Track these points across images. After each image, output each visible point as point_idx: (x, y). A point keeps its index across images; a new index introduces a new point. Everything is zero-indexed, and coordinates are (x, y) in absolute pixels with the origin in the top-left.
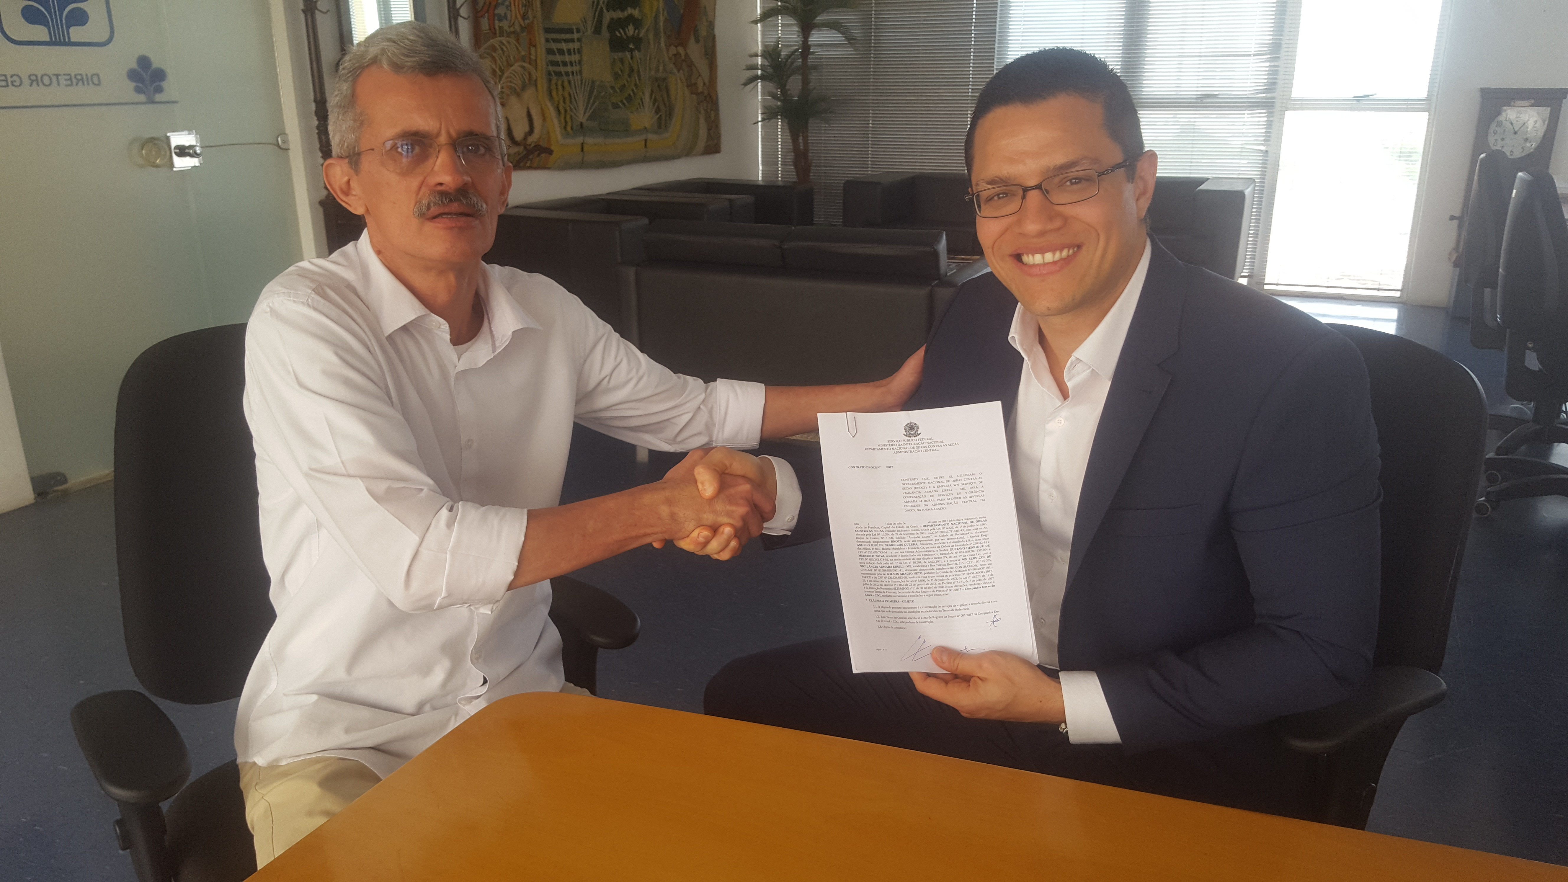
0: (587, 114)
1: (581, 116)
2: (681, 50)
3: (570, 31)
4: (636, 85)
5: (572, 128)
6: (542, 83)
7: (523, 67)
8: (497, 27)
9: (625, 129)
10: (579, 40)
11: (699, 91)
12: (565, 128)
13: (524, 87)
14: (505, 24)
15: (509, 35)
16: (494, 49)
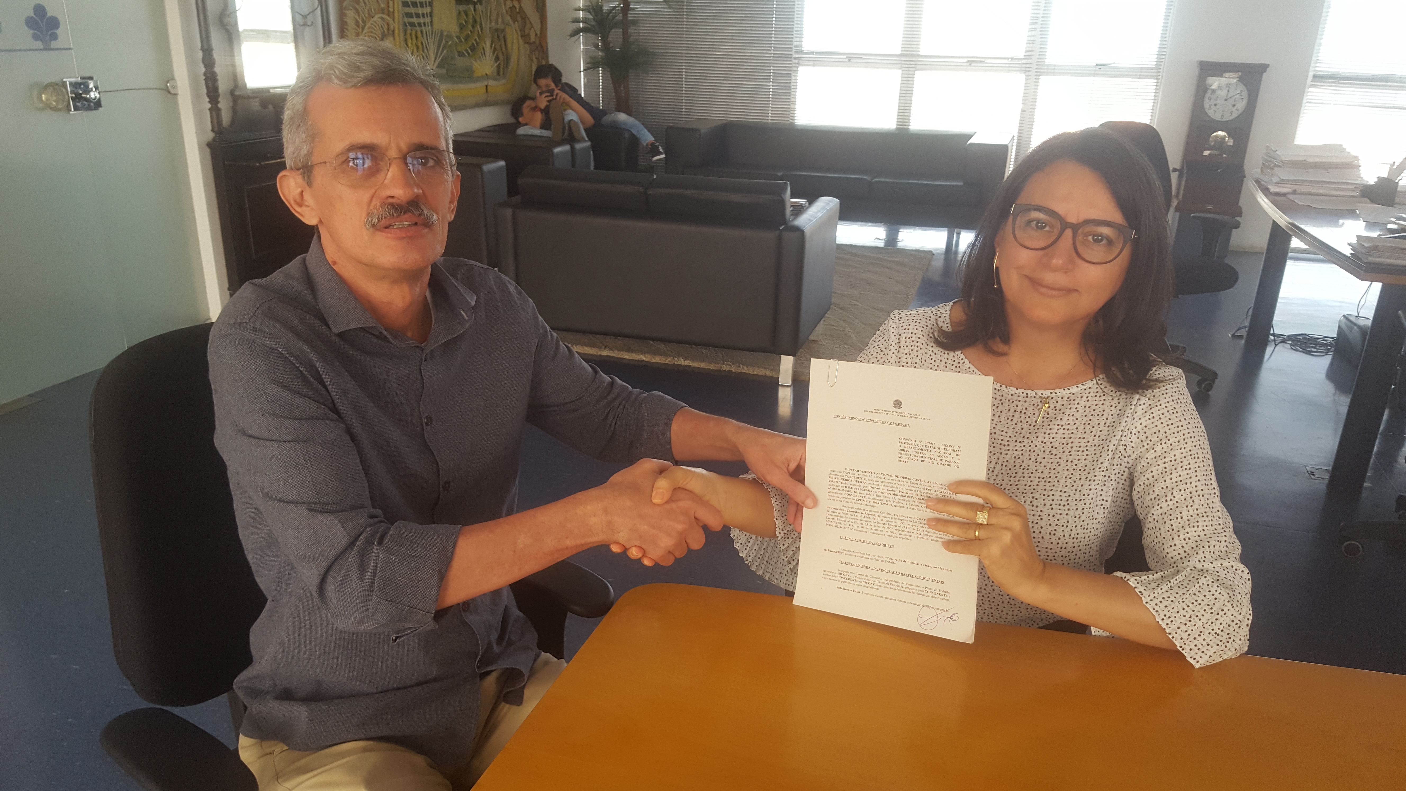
1: (432, 62)
2: (517, 5)
4: (478, 35)
6: (399, 32)
7: (382, 19)
9: (469, 76)
11: (531, 42)
16: (357, 2)
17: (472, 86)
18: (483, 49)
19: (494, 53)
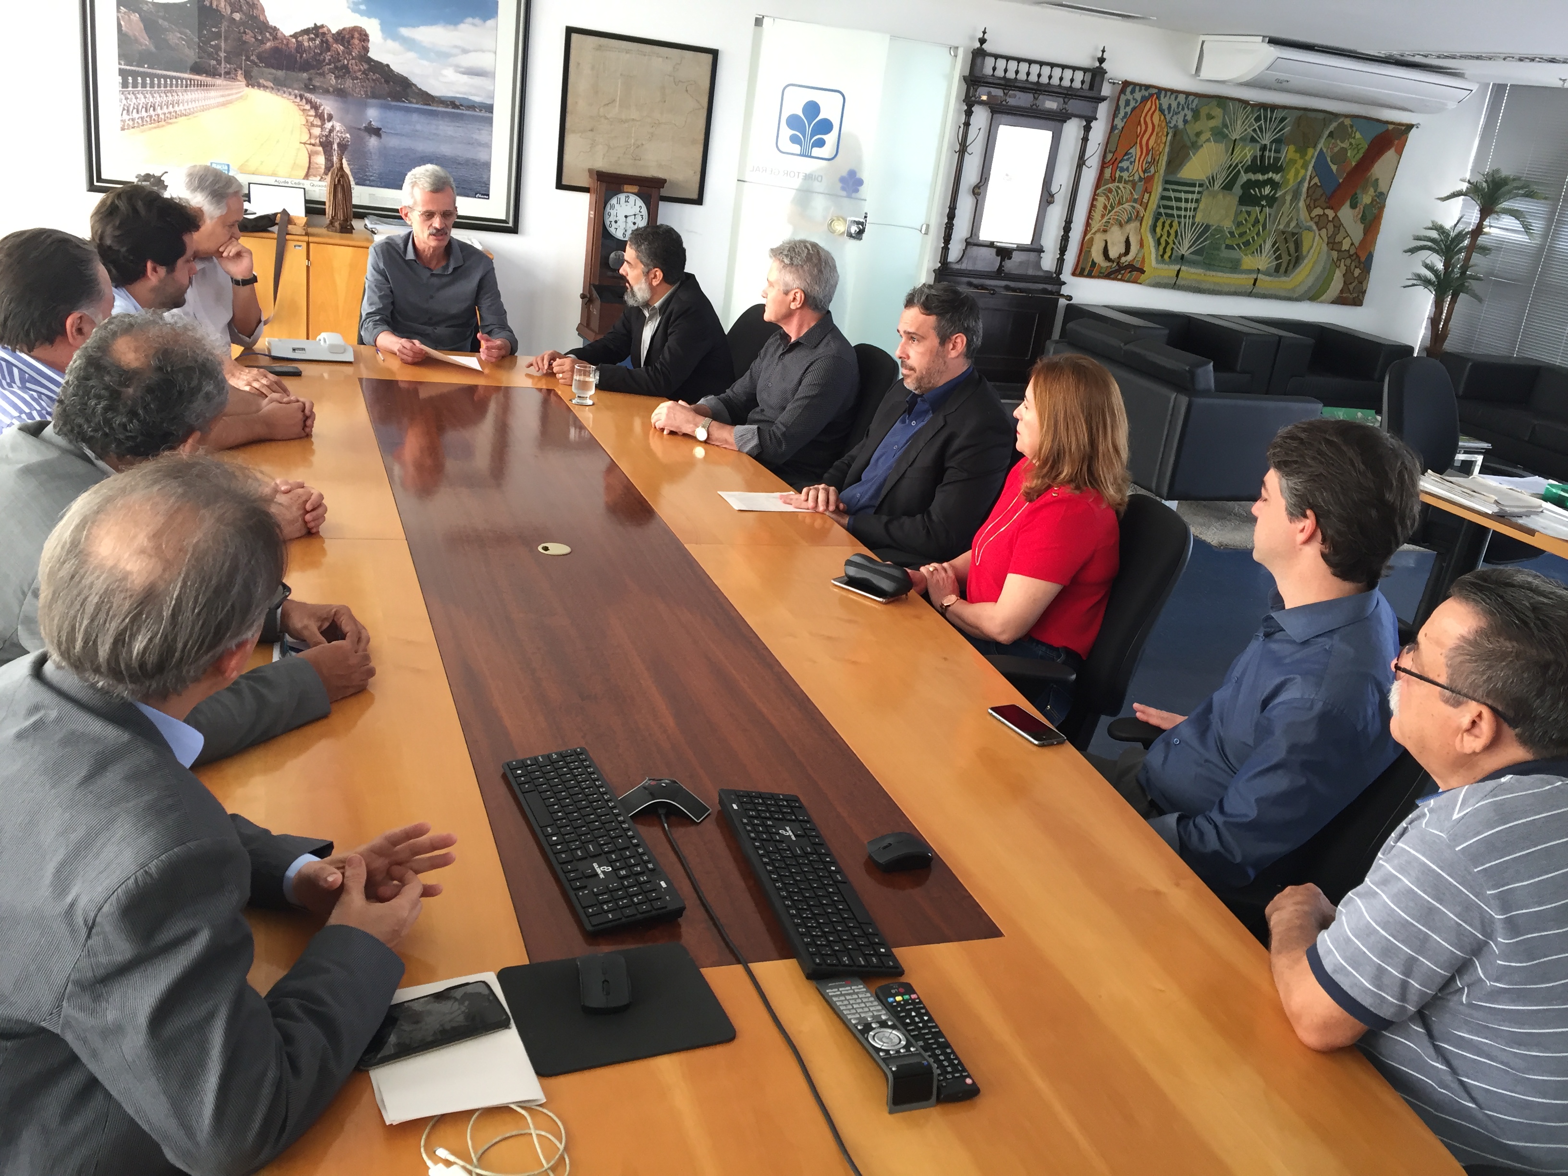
0: (1192, 250)
1: (1185, 249)
2: (1330, 213)
3: (1194, 185)
4: (1258, 234)
5: (1170, 257)
6: (1148, 221)
7: (1133, 207)
8: (1117, 176)
9: (1235, 267)
10: (1199, 193)
11: (1343, 249)
12: (1162, 256)
13: (1129, 220)
14: (1125, 175)
15: (1126, 182)
16: (1110, 191)
17: (1236, 276)
18: (1261, 246)
19: (1275, 252)
